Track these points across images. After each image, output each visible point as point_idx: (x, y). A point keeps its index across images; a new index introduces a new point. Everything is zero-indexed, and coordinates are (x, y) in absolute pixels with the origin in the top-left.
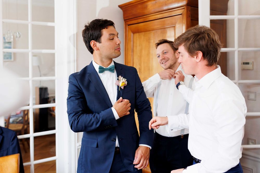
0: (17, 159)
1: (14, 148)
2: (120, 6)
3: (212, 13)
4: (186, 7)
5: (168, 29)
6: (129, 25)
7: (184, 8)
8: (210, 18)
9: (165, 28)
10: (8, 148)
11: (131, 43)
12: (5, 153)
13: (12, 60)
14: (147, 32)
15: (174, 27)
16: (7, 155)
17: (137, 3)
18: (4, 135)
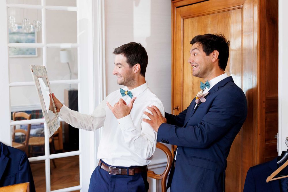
0: (26, 189)
1: (24, 174)
5: (233, 11)
6: (177, 7)
9: (227, 11)
10: (16, 174)
11: (181, 32)
12: (13, 180)
13: (36, 55)
14: (203, 17)
15: (241, 8)
16: (15, 183)
18: (10, 156)
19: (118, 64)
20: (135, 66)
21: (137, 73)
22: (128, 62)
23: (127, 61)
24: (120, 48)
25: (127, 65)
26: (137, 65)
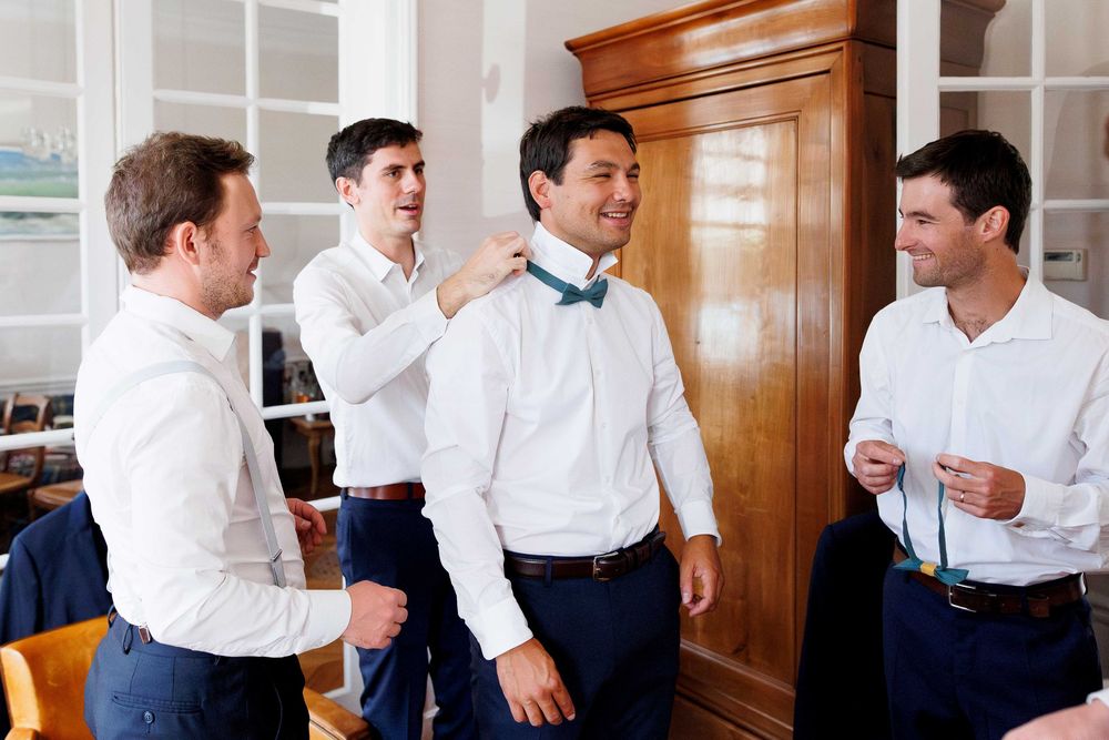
2: (570, 46)
3: (946, 71)
4: (848, 46)
5: (770, 127)
7: (841, 49)
8: (939, 87)
15: (796, 119)
17: (640, 33)
19: (916, 214)
20: (987, 215)
21: (994, 239)
22: (958, 202)
23: (954, 200)
24: (922, 154)
25: (956, 215)
26: (993, 213)
